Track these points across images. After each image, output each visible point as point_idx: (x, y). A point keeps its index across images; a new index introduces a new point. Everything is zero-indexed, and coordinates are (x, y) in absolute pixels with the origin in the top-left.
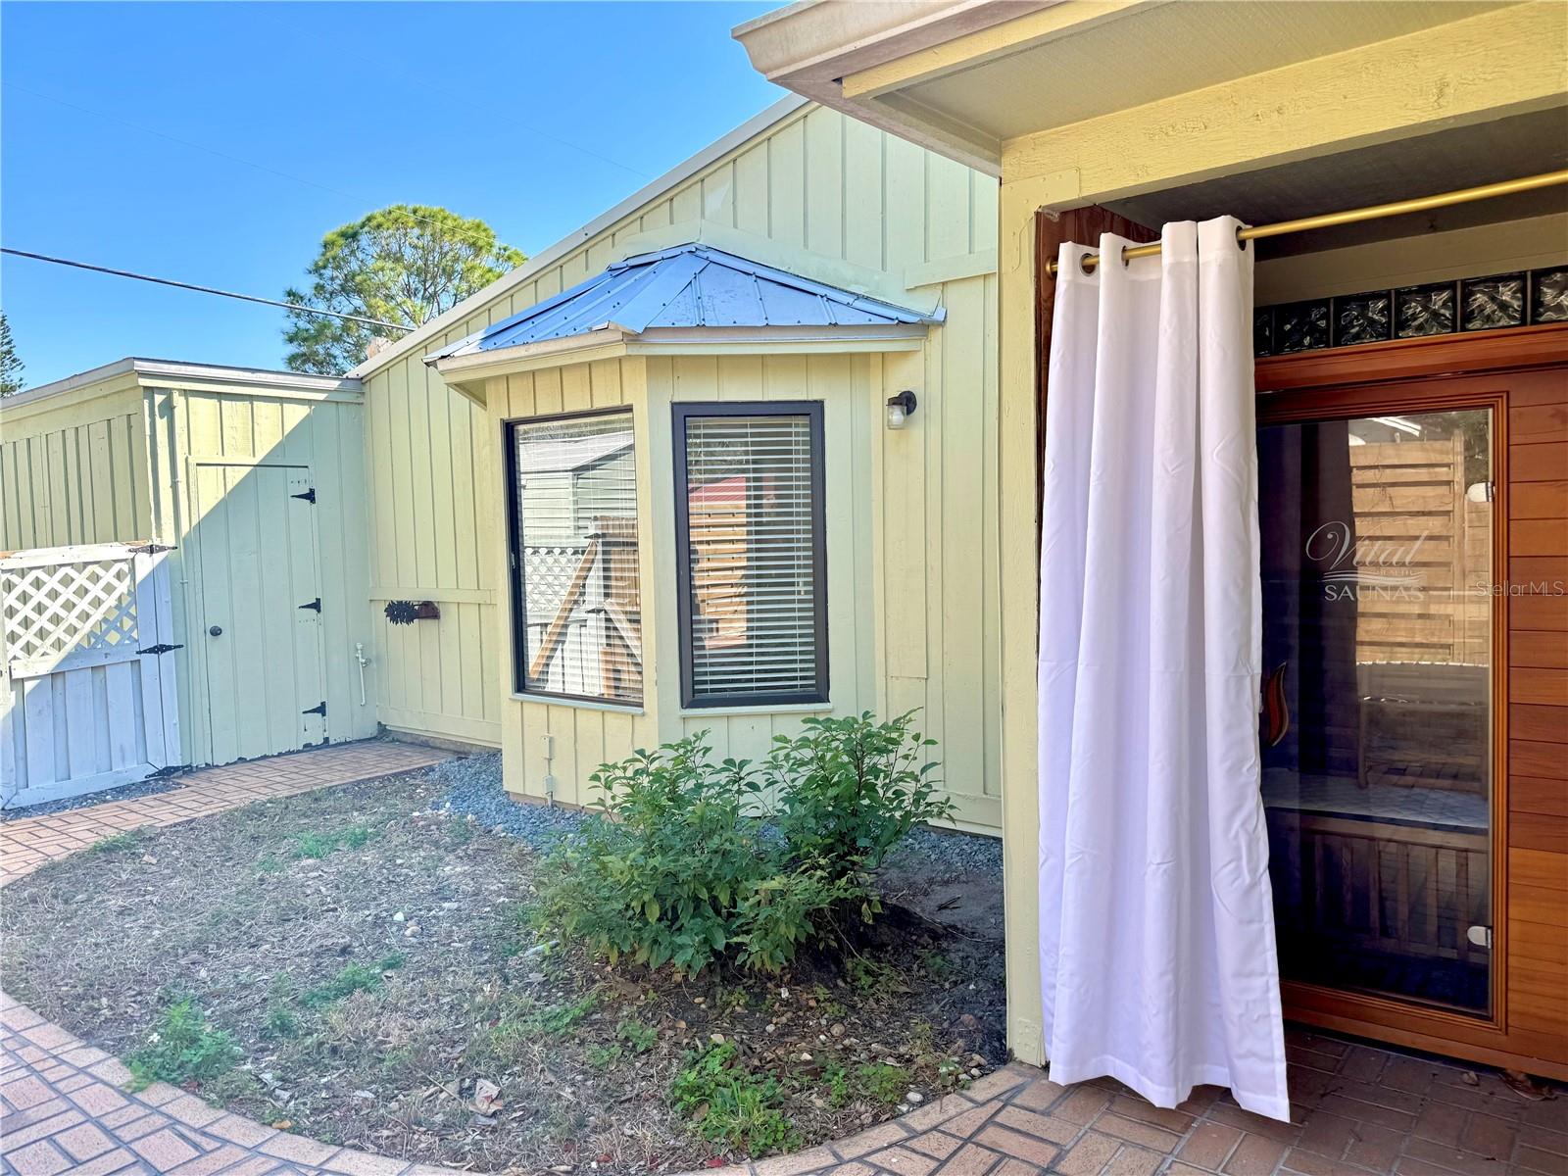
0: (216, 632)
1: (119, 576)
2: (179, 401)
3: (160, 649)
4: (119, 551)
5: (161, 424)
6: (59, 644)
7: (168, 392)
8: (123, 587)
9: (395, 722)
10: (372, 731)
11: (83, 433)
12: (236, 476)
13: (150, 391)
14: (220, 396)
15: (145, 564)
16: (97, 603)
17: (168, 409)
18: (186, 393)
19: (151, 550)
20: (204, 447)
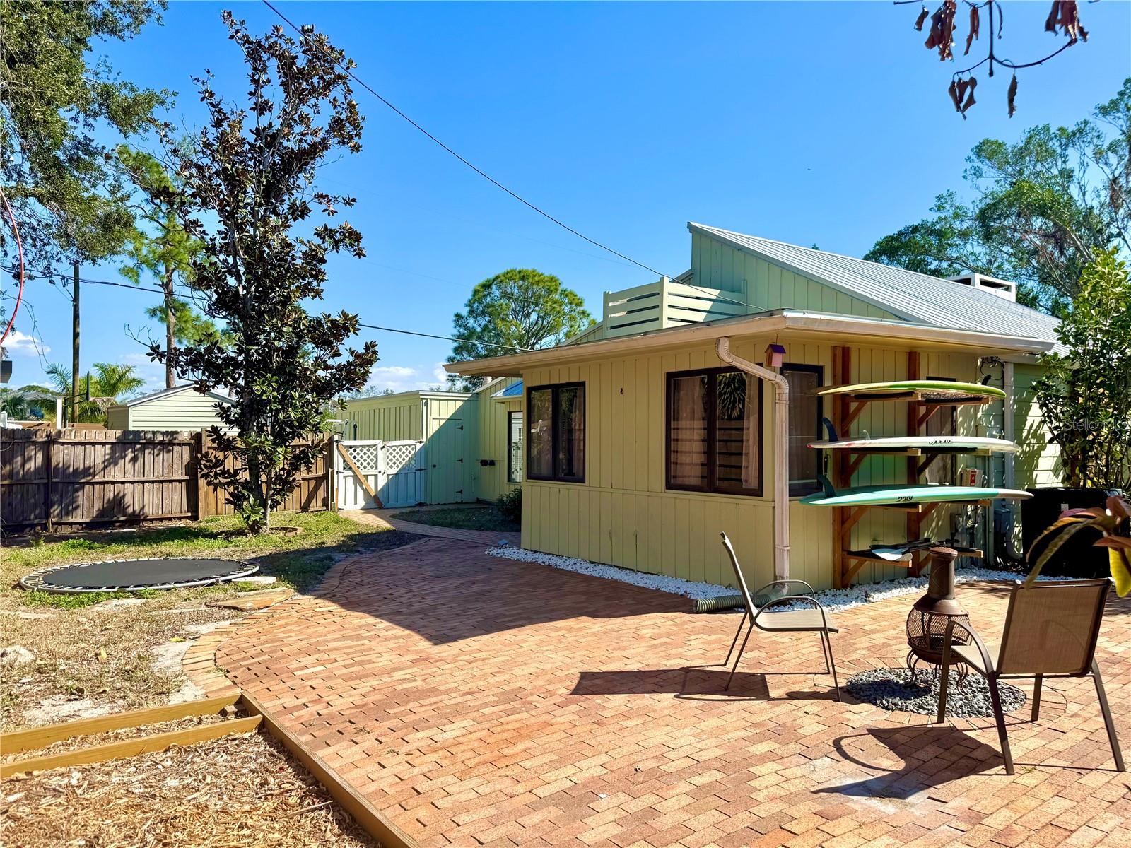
0: (435, 466)
1: (413, 449)
2: (429, 401)
3: (421, 470)
4: (412, 442)
5: (425, 408)
6: (398, 466)
7: (427, 399)
8: (413, 452)
9: (482, 497)
10: (475, 500)
11: (402, 409)
12: (442, 422)
13: (423, 399)
14: (439, 400)
15: (419, 446)
16: (407, 456)
17: (426, 403)
18: (431, 399)
19: (420, 442)
20: (435, 415)
